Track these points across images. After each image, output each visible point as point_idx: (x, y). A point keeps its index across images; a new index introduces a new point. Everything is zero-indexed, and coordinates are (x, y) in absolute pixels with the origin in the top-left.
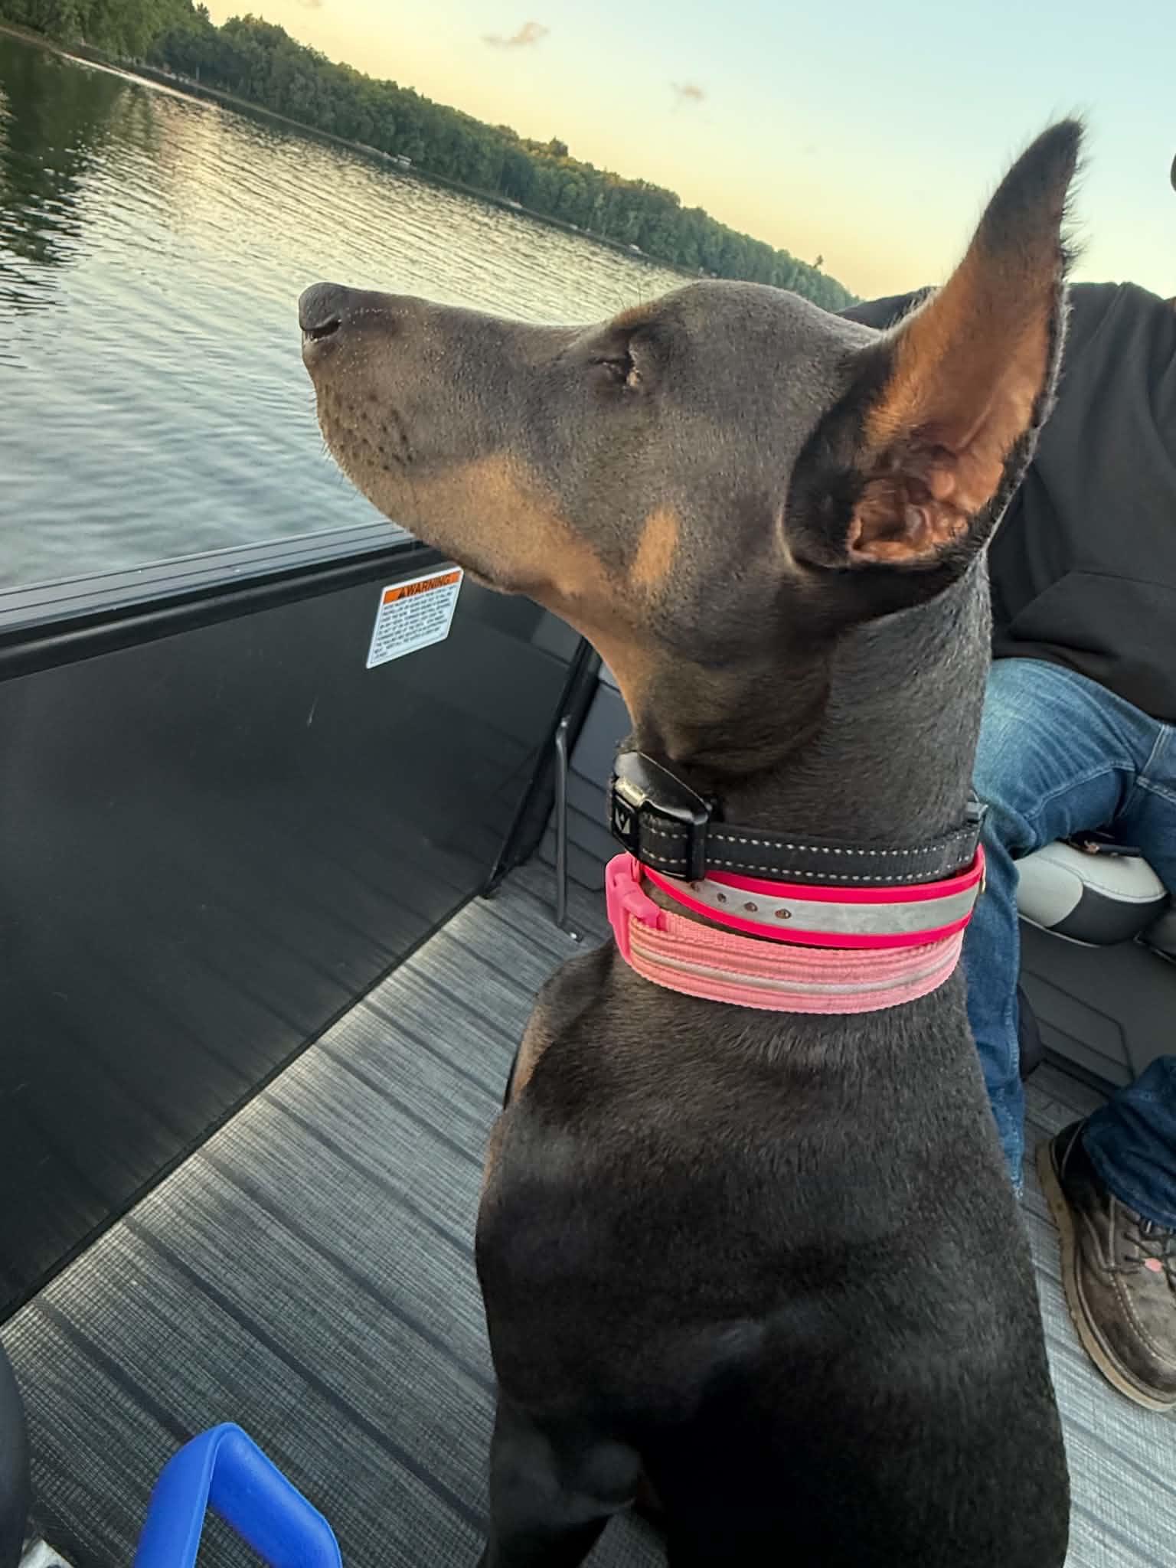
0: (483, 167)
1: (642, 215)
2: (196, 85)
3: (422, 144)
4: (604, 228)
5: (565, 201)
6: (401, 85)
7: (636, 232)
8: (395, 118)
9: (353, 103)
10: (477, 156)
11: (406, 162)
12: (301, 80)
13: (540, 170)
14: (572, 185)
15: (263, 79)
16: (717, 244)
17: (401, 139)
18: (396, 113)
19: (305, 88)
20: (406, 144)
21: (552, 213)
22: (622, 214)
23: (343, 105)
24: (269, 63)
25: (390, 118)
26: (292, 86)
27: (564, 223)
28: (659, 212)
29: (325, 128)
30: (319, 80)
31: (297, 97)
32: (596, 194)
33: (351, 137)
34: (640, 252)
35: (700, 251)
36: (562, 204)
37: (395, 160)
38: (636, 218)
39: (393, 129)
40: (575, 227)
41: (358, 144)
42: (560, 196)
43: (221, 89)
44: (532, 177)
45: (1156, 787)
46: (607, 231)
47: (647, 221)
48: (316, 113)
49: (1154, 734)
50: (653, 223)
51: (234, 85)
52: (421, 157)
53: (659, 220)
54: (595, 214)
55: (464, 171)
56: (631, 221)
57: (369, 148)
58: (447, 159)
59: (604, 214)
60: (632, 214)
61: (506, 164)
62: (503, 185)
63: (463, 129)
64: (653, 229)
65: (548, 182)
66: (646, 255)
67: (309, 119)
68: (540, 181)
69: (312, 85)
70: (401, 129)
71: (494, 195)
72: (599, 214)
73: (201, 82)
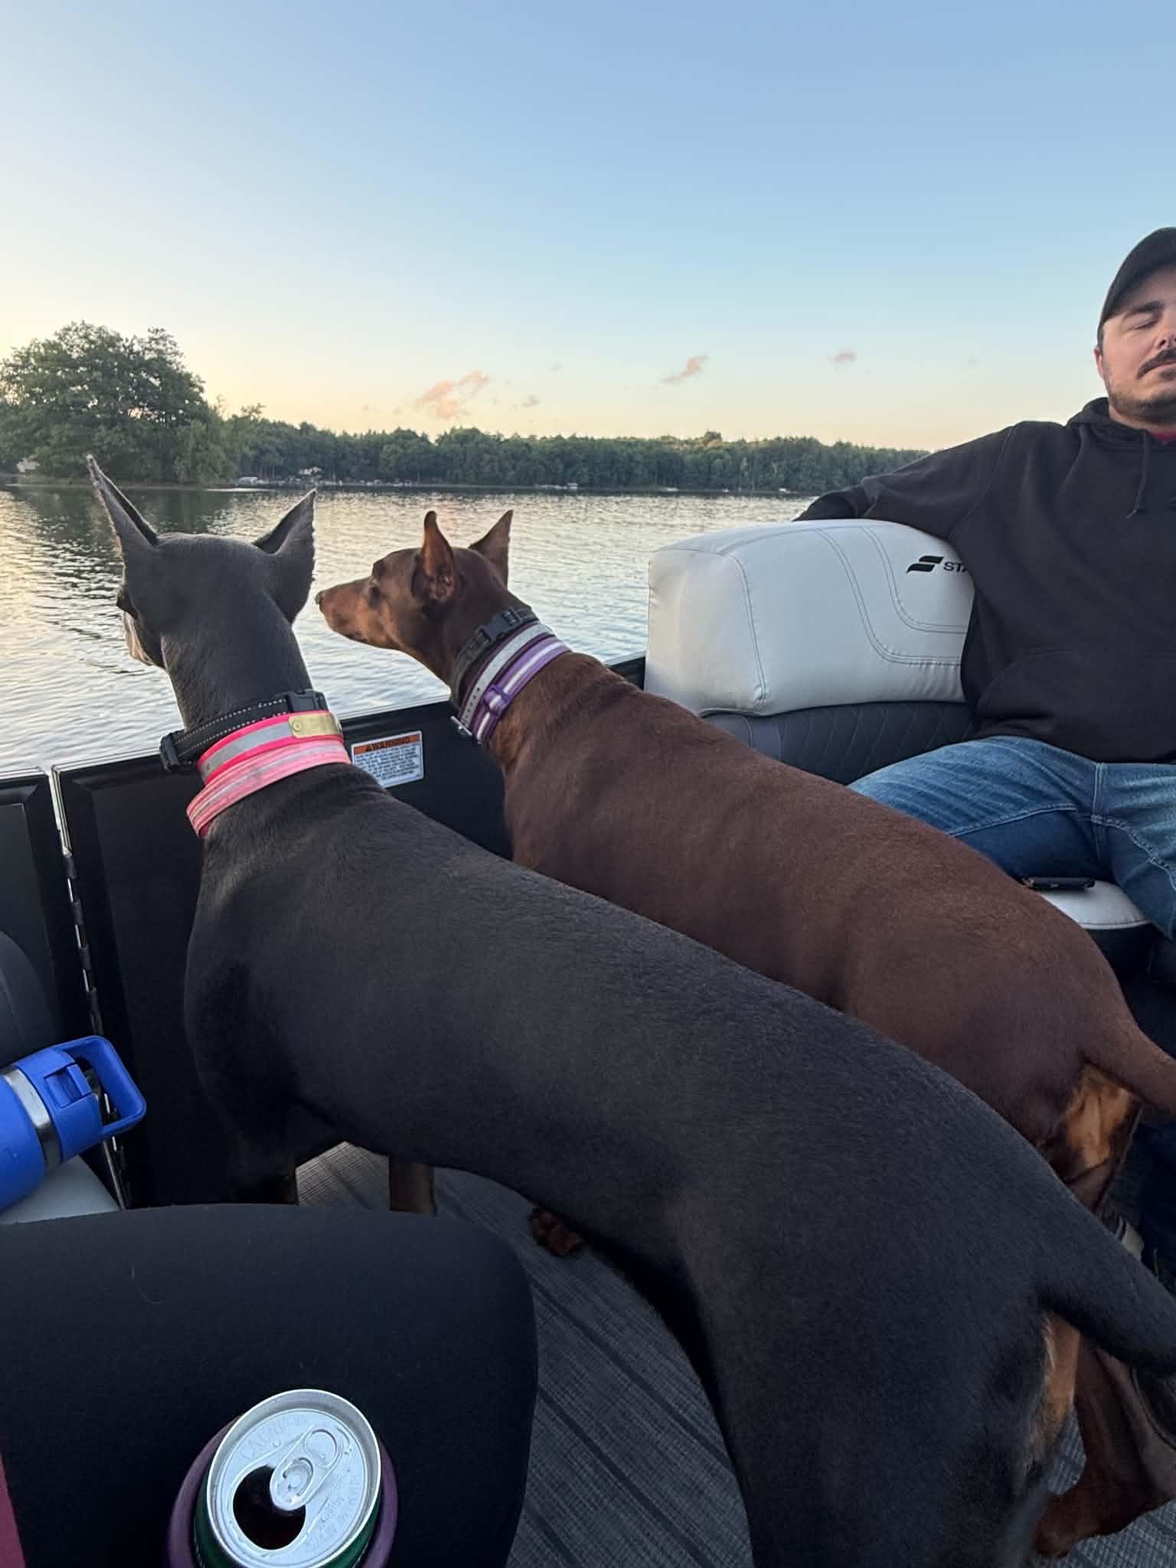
0: (638, 471)
1: (784, 463)
2: (417, 485)
3: (585, 470)
4: (753, 483)
5: (715, 474)
6: (566, 436)
7: (782, 476)
8: (562, 459)
9: (528, 460)
10: (633, 464)
11: (574, 487)
12: (487, 457)
13: (688, 458)
14: (718, 460)
15: (461, 466)
16: (861, 464)
17: (570, 471)
18: (562, 455)
19: (491, 461)
20: (574, 474)
21: (706, 486)
22: (766, 467)
23: (521, 464)
24: (465, 453)
25: (558, 460)
26: (481, 464)
27: (717, 490)
28: (800, 455)
29: (511, 483)
30: (501, 452)
31: (487, 469)
32: (741, 460)
33: (531, 484)
34: (789, 492)
35: (846, 474)
36: (712, 477)
37: (565, 488)
38: (780, 466)
39: (561, 467)
40: (727, 491)
41: (537, 486)
42: (710, 470)
43: (437, 482)
44: (683, 465)
45: (1109, 821)
46: (756, 485)
47: (789, 466)
48: (501, 476)
49: (1091, 772)
50: (796, 466)
51: (443, 475)
52: (586, 479)
53: (800, 462)
54: (743, 475)
55: (624, 478)
56: (776, 471)
57: (545, 486)
58: (608, 474)
59: (751, 473)
60: (775, 466)
61: (659, 463)
62: (660, 476)
63: (617, 449)
64: (797, 470)
65: (697, 465)
66: (795, 492)
67: (496, 481)
68: (689, 465)
69: (496, 458)
70: (568, 466)
71: (654, 488)
72: (746, 474)
73: (422, 481)
